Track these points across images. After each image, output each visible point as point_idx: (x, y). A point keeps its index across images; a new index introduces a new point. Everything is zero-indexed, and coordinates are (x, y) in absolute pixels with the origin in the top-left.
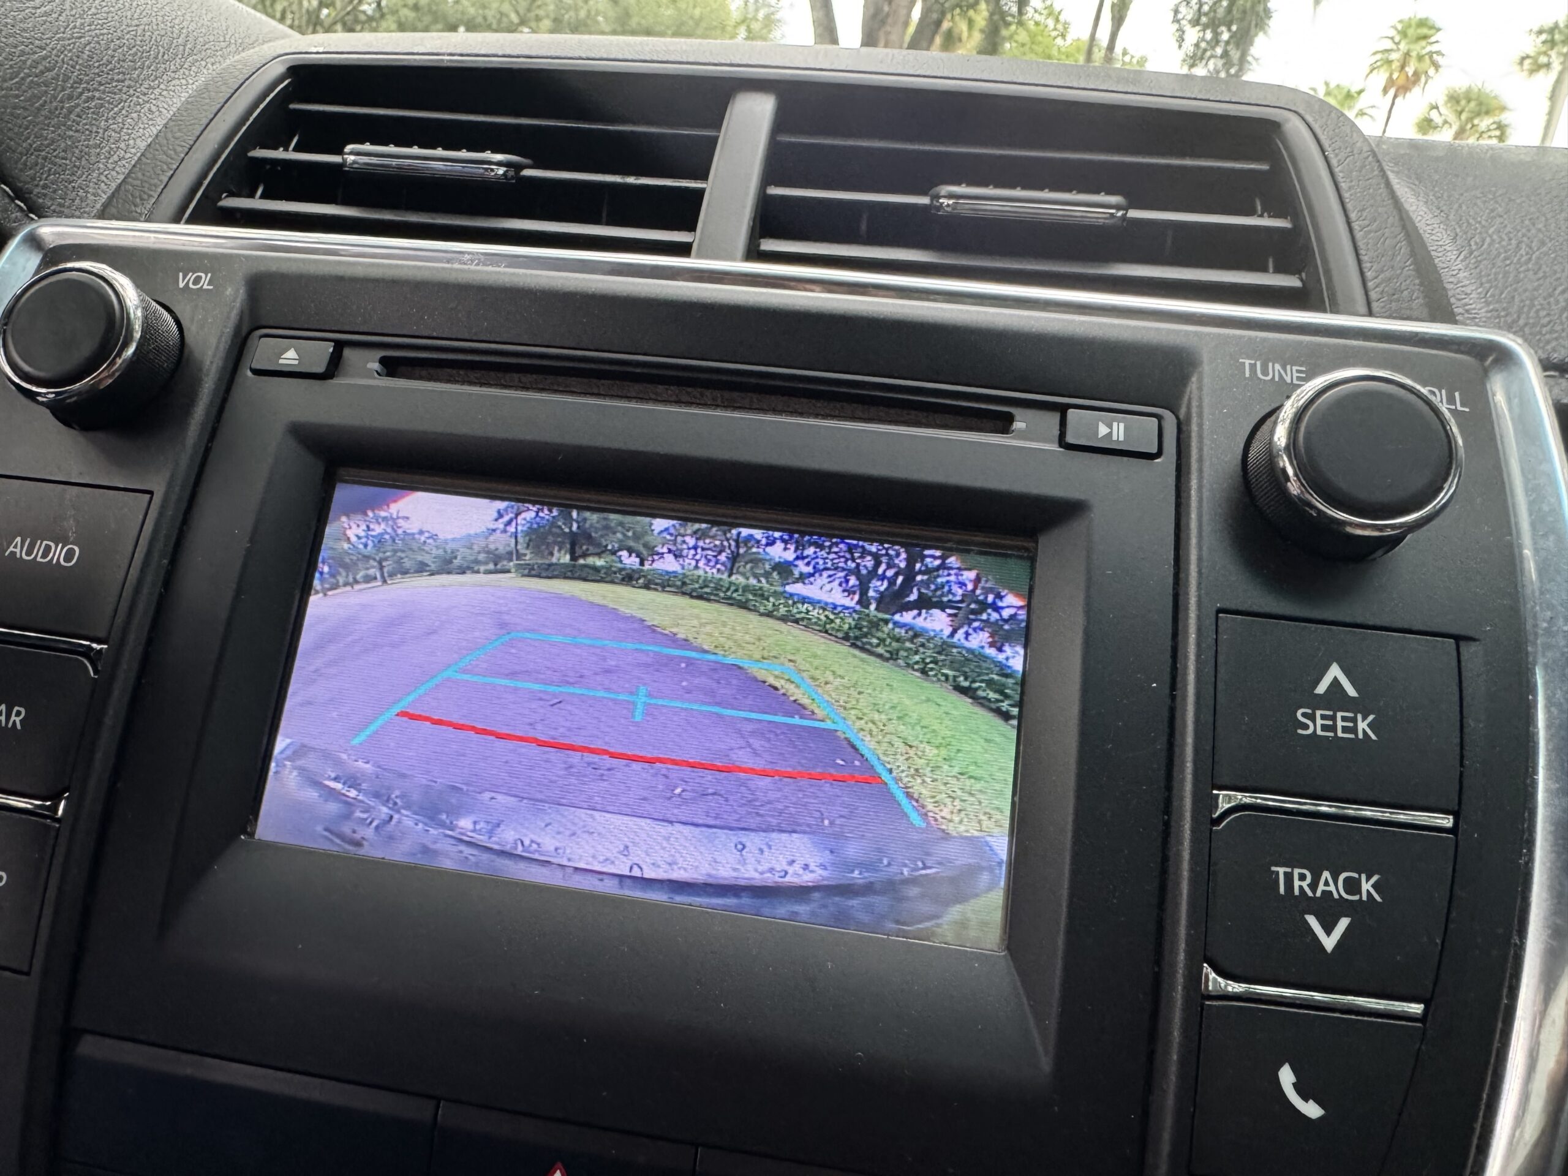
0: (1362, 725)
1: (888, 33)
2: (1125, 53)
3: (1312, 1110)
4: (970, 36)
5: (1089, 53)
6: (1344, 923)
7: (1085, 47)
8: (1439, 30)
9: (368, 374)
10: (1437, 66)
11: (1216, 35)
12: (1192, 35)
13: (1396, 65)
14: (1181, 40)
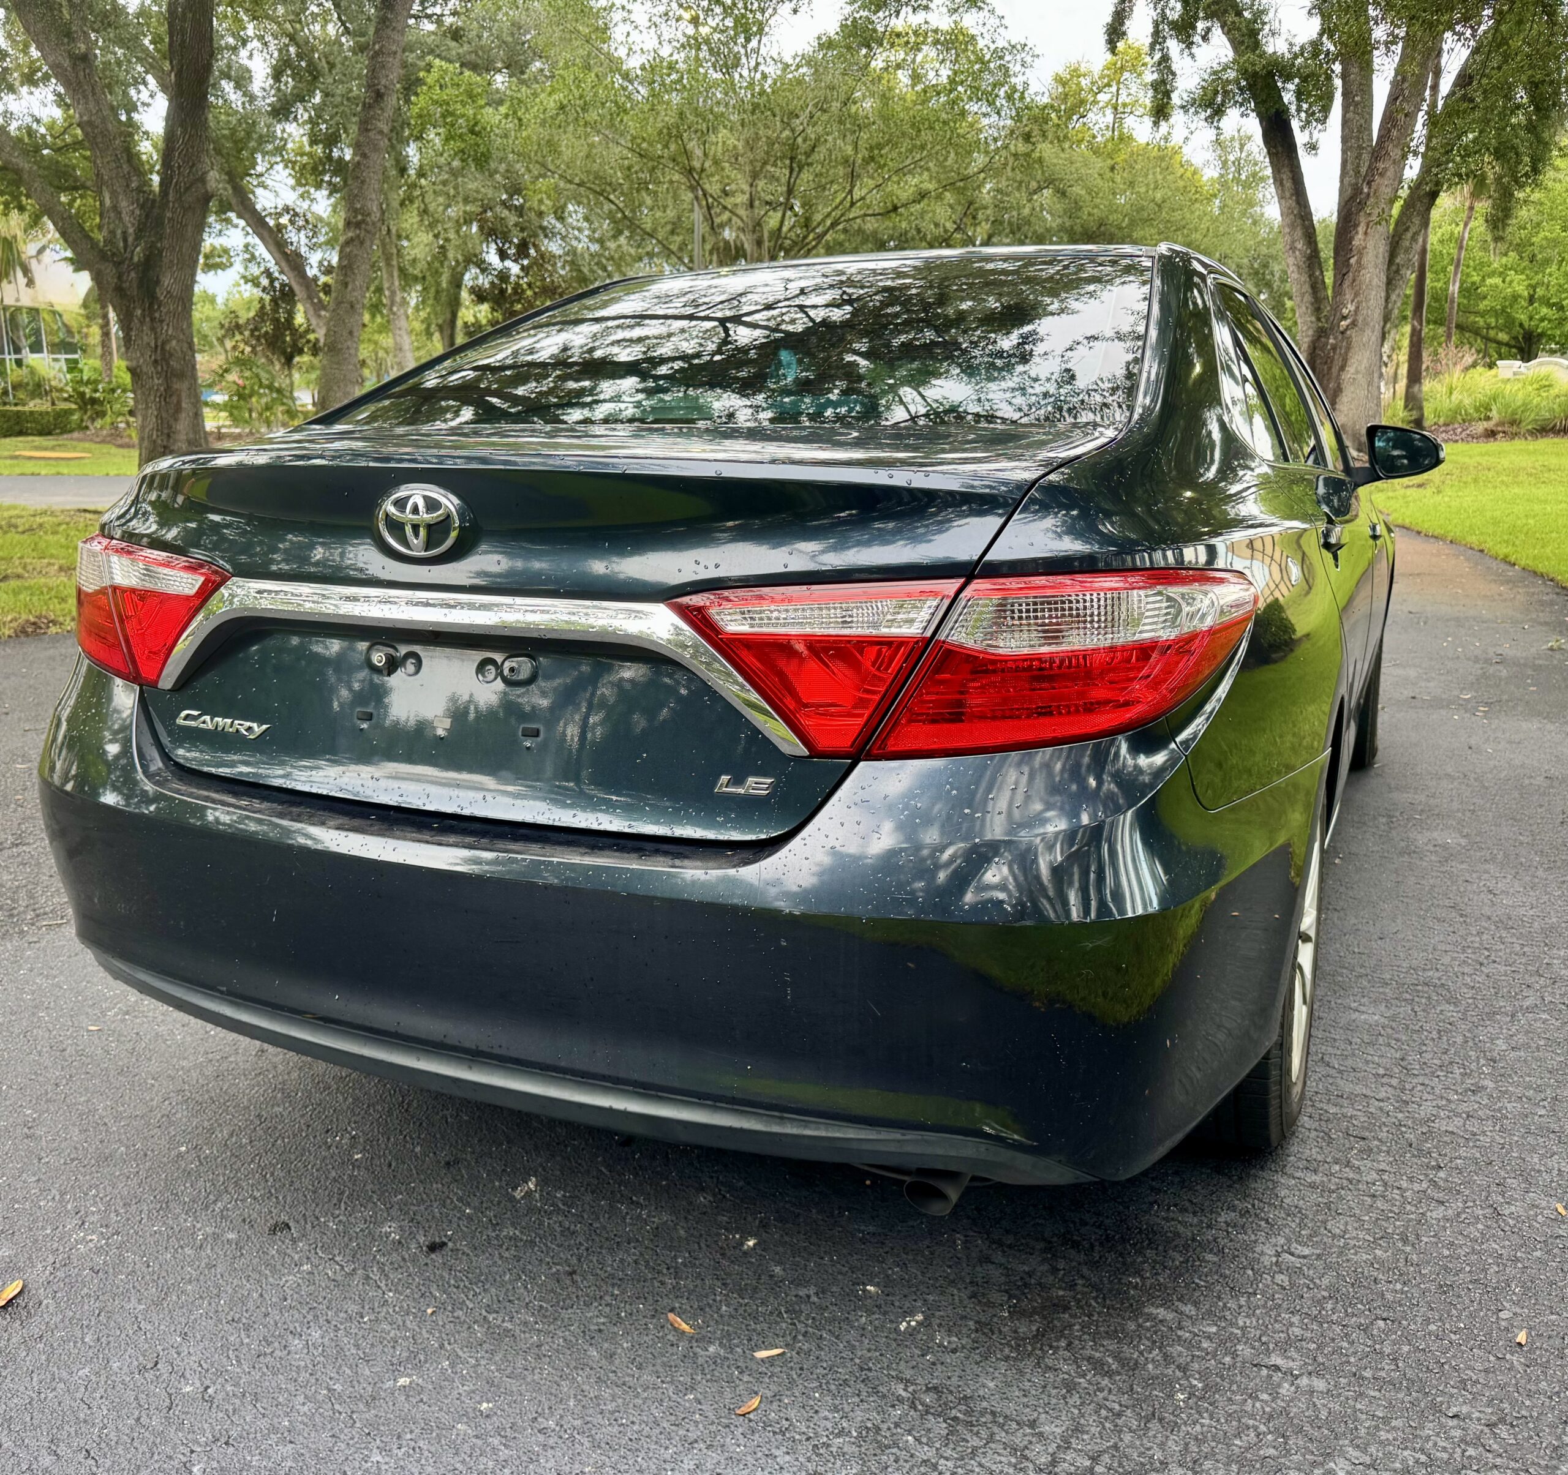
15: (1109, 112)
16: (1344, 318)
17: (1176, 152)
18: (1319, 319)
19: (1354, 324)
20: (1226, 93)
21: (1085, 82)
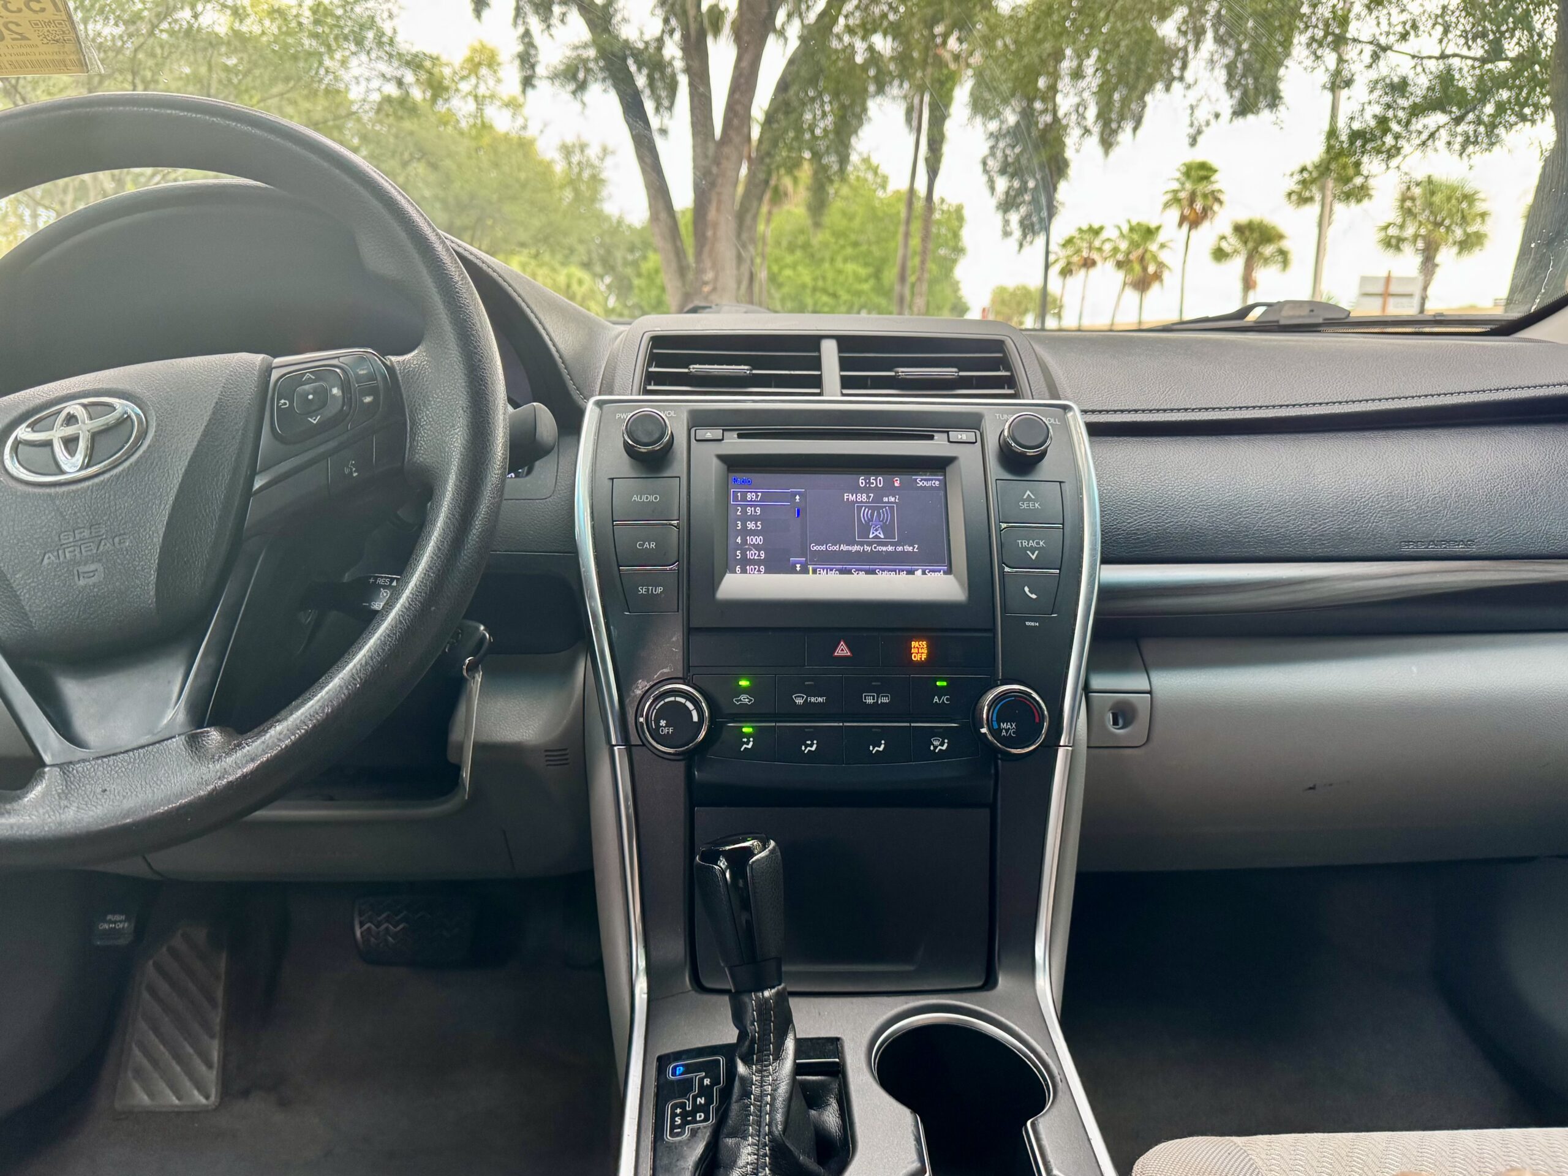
0: (1037, 505)
1: (719, 194)
2: (943, 201)
3: (1034, 596)
4: (795, 192)
5: (910, 204)
6: (1037, 552)
7: (905, 197)
8: (1216, 171)
9: (734, 439)
10: (1220, 202)
11: (1024, 183)
12: (1002, 184)
13: (1185, 203)
14: (992, 189)
15: (471, 100)
16: (705, 283)
17: (532, 142)
18: (684, 285)
19: (714, 289)
20: (588, 70)
21: (447, 72)
